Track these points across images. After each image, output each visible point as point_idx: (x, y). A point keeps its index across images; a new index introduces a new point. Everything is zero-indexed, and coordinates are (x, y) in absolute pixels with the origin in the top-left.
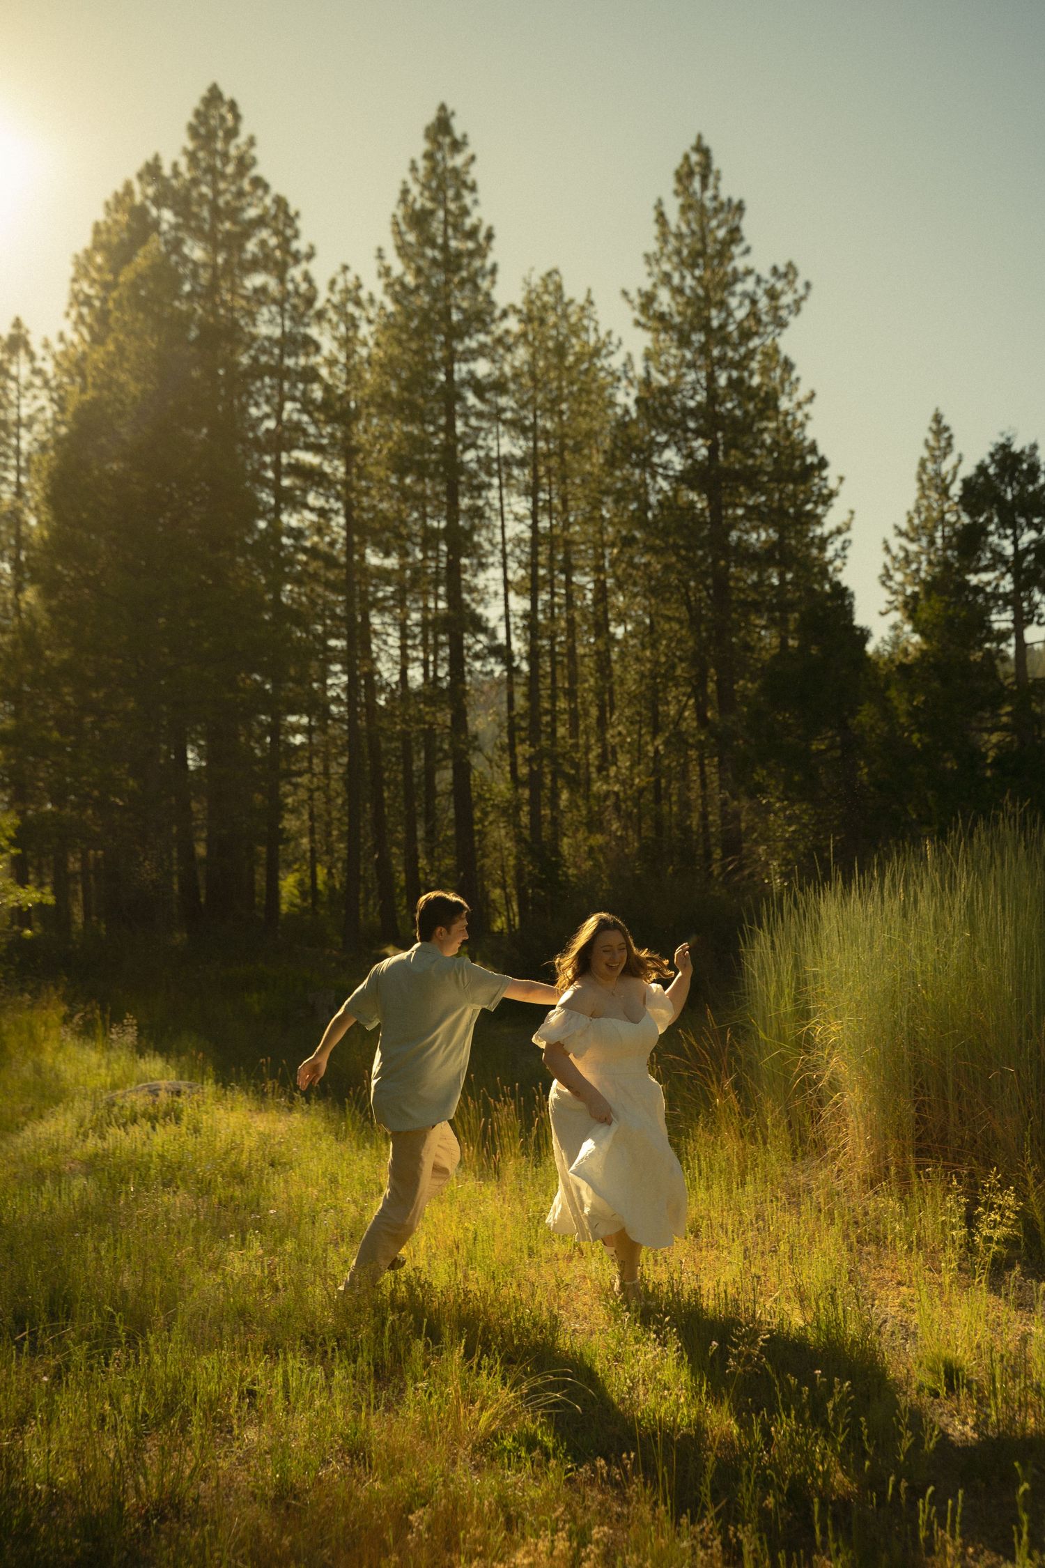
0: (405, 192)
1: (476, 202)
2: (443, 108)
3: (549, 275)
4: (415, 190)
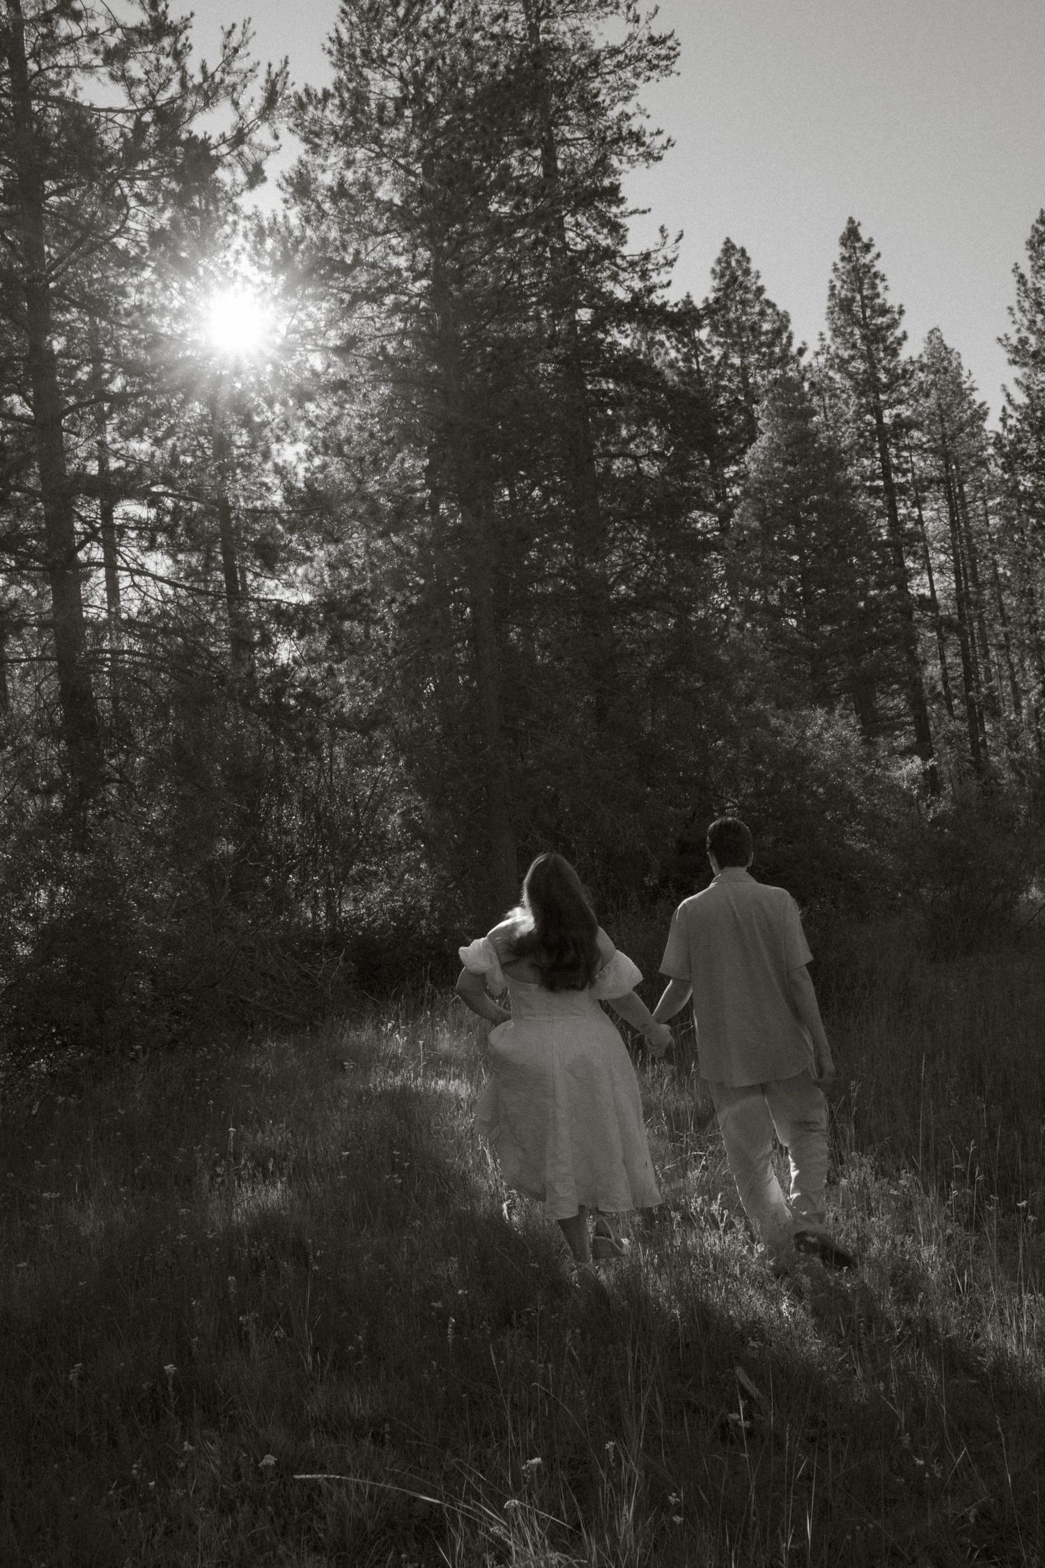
0: (833, 288)
1: (886, 288)
2: (851, 221)
3: (932, 332)
4: (838, 284)
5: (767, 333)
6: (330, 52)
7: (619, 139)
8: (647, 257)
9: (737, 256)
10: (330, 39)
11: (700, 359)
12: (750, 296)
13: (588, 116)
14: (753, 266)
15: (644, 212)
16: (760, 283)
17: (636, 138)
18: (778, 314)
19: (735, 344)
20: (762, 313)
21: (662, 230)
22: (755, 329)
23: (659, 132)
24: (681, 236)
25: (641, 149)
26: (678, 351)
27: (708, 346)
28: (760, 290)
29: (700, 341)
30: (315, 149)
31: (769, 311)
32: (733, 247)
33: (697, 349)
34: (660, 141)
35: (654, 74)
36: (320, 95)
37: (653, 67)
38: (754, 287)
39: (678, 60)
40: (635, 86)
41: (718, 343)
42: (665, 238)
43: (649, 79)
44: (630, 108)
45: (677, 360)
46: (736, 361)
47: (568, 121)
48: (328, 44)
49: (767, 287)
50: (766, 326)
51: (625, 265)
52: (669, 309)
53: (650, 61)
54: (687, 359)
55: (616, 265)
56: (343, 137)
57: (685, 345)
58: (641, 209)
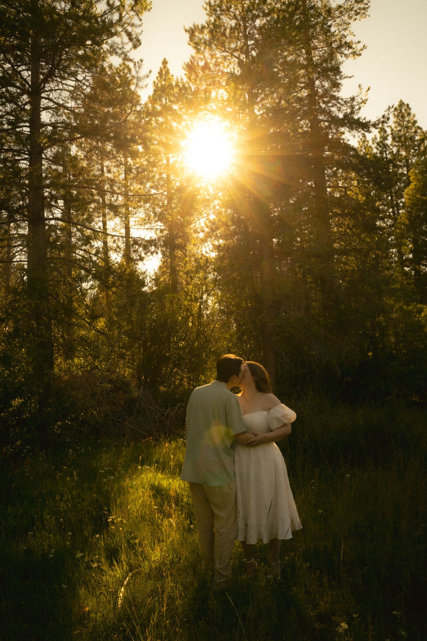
5: (417, 140)
6: (206, 9)
7: (340, 47)
8: (353, 99)
9: (405, 107)
10: (206, 3)
11: (388, 152)
12: (410, 125)
13: (326, 36)
14: (412, 112)
15: (350, 77)
16: (415, 119)
17: (349, 46)
18: (423, 132)
19: (402, 145)
20: (416, 132)
21: (360, 86)
22: (412, 139)
23: (359, 42)
24: (369, 89)
25: (351, 50)
26: (377, 149)
27: (391, 147)
28: (415, 122)
29: (387, 145)
30: (198, 51)
31: (419, 131)
32: (403, 104)
33: (386, 148)
34: (360, 46)
35: (358, 17)
36: (200, 27)
37: (357, 14)
38: (412, 121)
39: (369, 9)
40: (349, 23)
41: (395, 145)
42: (361, 89)
43: (356, 19)
44: (346, 33)
45: (377, 153)
46: (404, 153)
47: (318, 39)
48: (205, 6)
49: (418, 121)
50: (417, 138)
51: (343, 103)
52: (361, 121)
53: (356, 11)
54: (381, 153)
55: (339, 103)
56: (208, 44)
57: (380, 147)
58: (349, 76)
